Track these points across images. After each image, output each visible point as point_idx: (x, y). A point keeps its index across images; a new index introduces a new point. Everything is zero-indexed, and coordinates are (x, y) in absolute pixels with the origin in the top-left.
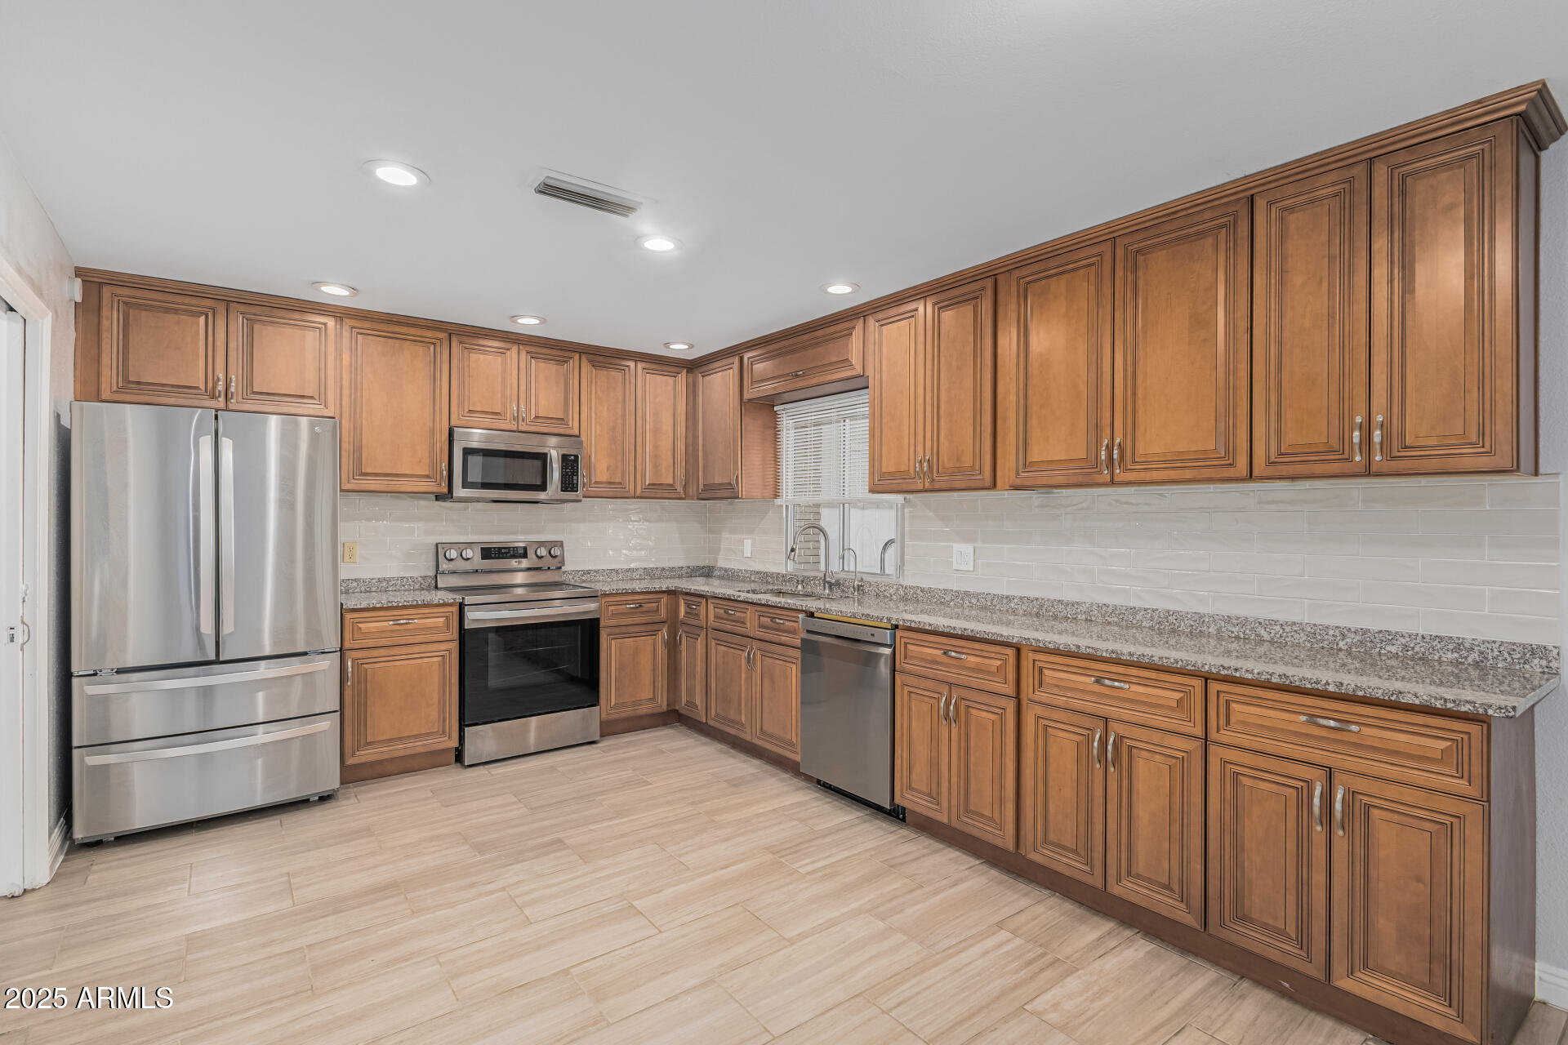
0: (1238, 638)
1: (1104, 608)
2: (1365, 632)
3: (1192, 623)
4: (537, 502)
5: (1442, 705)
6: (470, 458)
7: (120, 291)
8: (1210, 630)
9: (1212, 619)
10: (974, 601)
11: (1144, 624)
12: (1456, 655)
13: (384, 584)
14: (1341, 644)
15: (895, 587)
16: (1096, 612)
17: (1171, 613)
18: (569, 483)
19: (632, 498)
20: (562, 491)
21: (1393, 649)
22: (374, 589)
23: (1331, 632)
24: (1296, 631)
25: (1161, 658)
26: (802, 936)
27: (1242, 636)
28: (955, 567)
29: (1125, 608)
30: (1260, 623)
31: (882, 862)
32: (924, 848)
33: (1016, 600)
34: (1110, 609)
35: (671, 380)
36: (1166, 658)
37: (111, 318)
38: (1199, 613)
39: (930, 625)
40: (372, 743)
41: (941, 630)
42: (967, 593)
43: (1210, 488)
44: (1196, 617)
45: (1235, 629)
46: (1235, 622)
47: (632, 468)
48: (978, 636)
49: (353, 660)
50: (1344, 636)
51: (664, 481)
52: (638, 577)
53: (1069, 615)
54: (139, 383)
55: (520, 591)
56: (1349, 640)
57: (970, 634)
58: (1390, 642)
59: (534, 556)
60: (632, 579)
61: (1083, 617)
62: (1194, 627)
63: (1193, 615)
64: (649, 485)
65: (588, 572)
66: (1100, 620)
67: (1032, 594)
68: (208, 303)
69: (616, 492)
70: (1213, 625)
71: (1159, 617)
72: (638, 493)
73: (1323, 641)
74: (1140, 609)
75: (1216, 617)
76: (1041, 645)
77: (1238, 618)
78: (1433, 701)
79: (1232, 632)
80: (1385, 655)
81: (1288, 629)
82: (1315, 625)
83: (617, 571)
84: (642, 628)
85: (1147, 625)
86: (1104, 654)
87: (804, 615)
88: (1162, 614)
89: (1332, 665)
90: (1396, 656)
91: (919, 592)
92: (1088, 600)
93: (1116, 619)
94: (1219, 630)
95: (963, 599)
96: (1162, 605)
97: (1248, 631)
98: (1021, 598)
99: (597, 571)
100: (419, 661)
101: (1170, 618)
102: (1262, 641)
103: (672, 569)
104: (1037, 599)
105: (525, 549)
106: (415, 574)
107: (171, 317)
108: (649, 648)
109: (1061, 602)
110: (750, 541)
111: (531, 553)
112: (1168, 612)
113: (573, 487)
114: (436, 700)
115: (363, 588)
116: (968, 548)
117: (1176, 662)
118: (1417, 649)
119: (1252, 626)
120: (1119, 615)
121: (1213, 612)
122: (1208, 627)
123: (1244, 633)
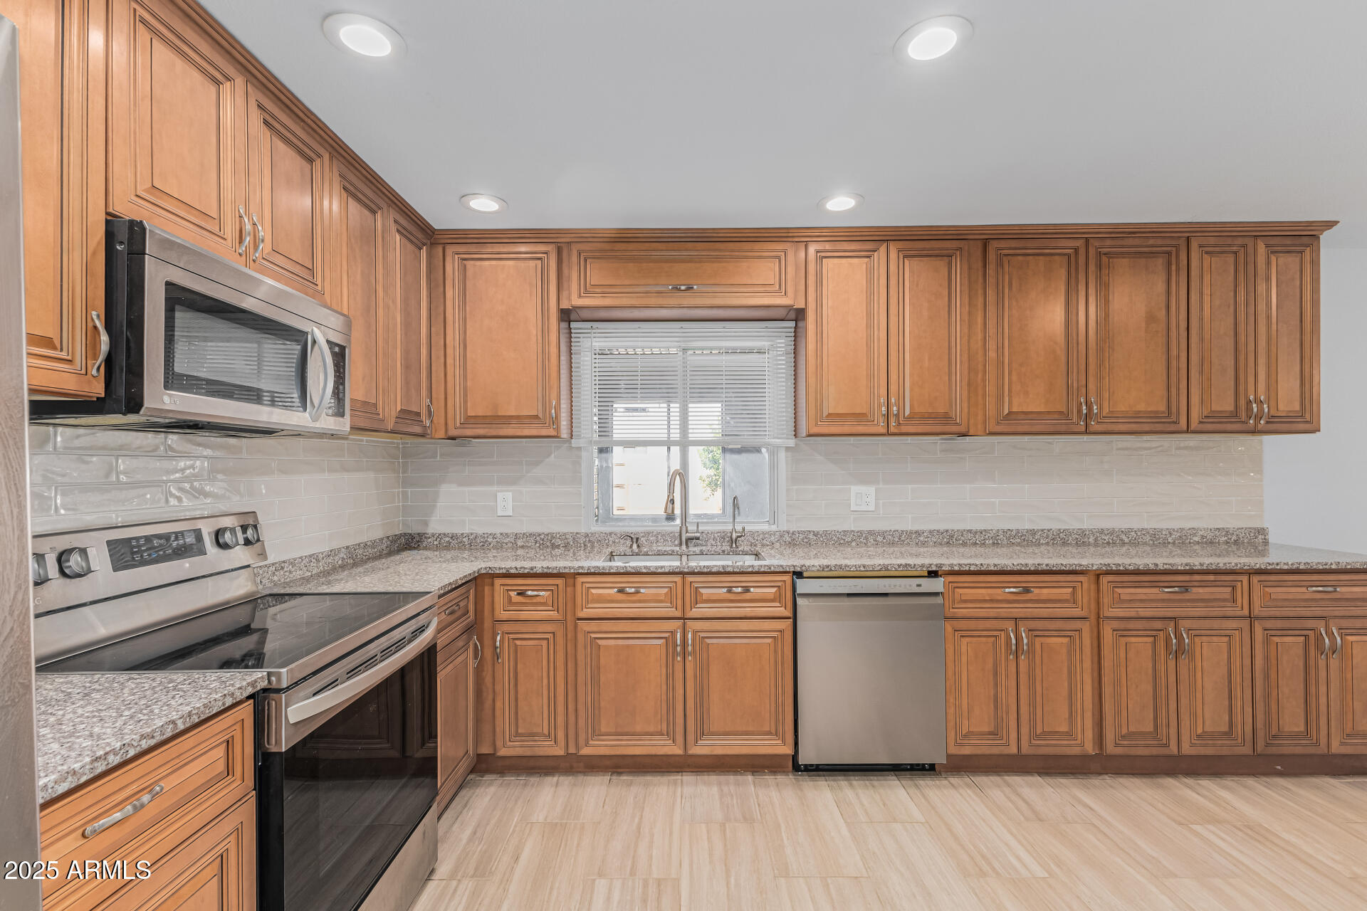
0: (1108, 543)
1: (1009, 533)
2: (1182, 529)
3: (1077, 537)
8: (1090, 540)
9: (1090, 532)
10: (880, 539)
11: (1041, 542)
12: (1226, 538)
14: (1170, 540)
15: (778, 533)
16: (1002, 536)
17: (1062, 531)
21: (1196, 539)
23: (1164, 533)
24: (1144, 534)
25: (1225, 564)
27: (1111, 542)
28: (854, 508)
29: (1026, 531)
30: (1122, 532)
33: (925, 534)
36: (1229, 563)
38: (1081, 529)
39: (995, 565)
41: (1009, 569)
42: (871, 533)
44: (1080, 532)
45: (1106, 538)
46: (1106, 532)
48: (1055, 568)
50: (1171, 534)
56: (1174, 536)
57: (1045, 568)
58: (1195, 535)
59: (215, 549)
61: (991, 542)
62: (1079, 539)
63: (1078, 531)
66: (1005, 542)
70: (1091, 537)
71: (1053, 535)
73: (1159, 538)
74: (1038, 530)
75: (1093, 530)
76: (1121, 568)
77: (1108, 530)
79: (1105, 540)
80: (1193, 543)
81: (1139, 534)
82: (1155, 529)
85: (1044, 542)
86: (1179, 568)
89: (1164, 554)
90: (1198, 543)
91: (811, 536)
92: (994, 528)
93: (1019, 540)
94: (1096, 540)
95: (866, 538)
96: (1055, 526)
98: (931, 532)
101: (1061, 534)
102: (1124, 543)
110: (509, 495)
111: (208, 541)
112: (1060, 530)
116: (871, 490)
117: (1236, 565)
118: (1208, 537)
119: (1117, 534)
120: (1021, 536)
121: (1091, 527)
122: (1089, 538)
123: (1112, 540)
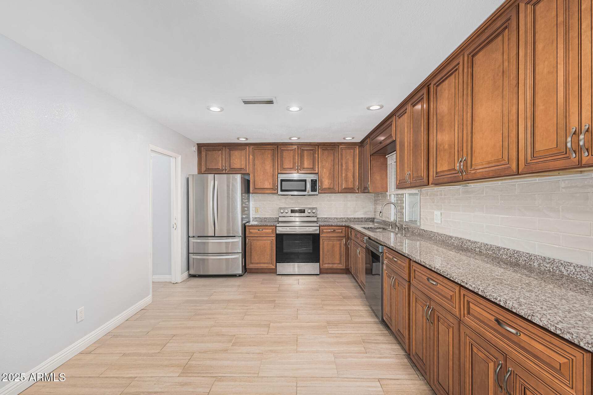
0: (549, 271)
1: (487, 246)
3: (526, 259)
4: (305, 195)
5: (554, 331)
6: (283, 183)
7: (205, 147)
8: (535, 265)
9: (535, 258)
10: (440, 237)
11: (503, 256)
13: (266, 219)
16: (483, 248)
17: (516, 252)
18: (314, 189)
19: (337, 193)
20: (311, 191)
22: (263, 221)
24: (583, 271)
26: (303, 352)
27: (552, 270)
28: (435, 221)
29: (495, 247)
30: (562, 264)
31: (362, 339)
32: (387, 340)
33: (454, 239)
34: (489, 247)
35: (352, 151)
37: (203, 154)
38: (529, 254)
40: (253, 263)
42: (438, 234)
43: (536, 180)
44: (528, 256)
45: (548, 266)
46: (548, 261)
47: (337, 183)
49: (248, 239)
51: (350, 187)
52: (345, 220)
53: (473, 248)
54: (208, 169)
55: (297, 223)
59: (307, 213)
60: (342, 221)
61: (478, 250)
62: (527, 262)
63: (526, 254)
64: (344, 188)
65: (326, 218)
66: (484, 252)
67: (460, 237)
68: (221, 147)
69: (331, 191)
70: (536, 262)
71: (510, 253)
72: (340, 191)
74: (501, 248)
75: (537, 257)
77: (549, 259)
78: (549, 326)
79: (546, 267)
83: (337, 218)
84: (335, 238)
85: (505, 257)
87: (367, 237)
88: (511, 252)
91: (423, 232)
92: (481, 242)
93: (491, 252)
94: (539, 265)
95: (436, 236)
96: (511, 247)
97: (555, 268)
98: (456, 238)
99: (330, 218)
100: (265, 242)
101: (515, 255)
102: (563, 275)
103: (358, 218)
104: (461, 239)
105: (304, 210)
106: (274, 217)
107: (214, 152)
108: (338, 246)
109: (469, 241)
111: (306, 211)
112: (514, 251)
113: (315, 190)
114: (269, 254)
115: (260, 220)
116: (439, 213)
119: (557, 265)
120: (493, 250)
121: (536, 254)
122: (534, 263)
123: (553, 268)
